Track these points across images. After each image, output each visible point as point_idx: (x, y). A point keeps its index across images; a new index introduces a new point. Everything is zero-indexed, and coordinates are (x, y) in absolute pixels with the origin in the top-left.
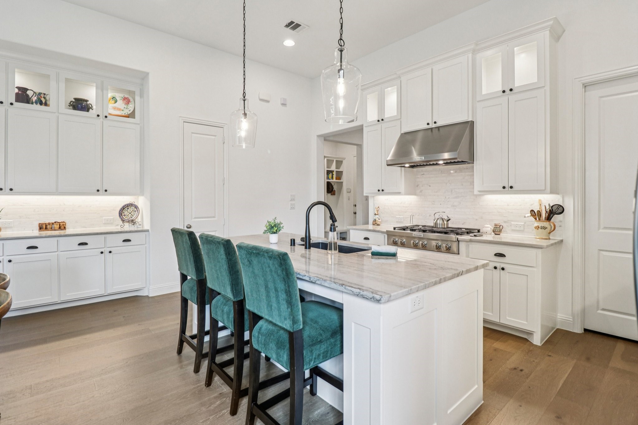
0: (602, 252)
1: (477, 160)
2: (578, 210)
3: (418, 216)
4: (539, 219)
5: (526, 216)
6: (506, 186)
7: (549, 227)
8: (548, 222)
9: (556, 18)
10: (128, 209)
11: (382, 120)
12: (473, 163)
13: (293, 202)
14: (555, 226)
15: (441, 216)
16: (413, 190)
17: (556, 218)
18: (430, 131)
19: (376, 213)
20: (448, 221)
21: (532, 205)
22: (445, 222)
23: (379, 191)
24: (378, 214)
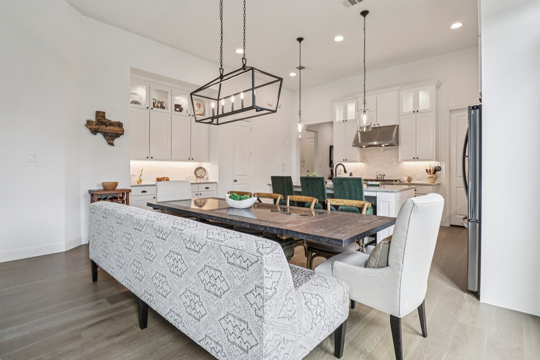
0: (458, 188)
1: (400, 145)
2: (447, 169)
3: (366, 174)
4: (430, 173)
5: (424, 172)
6: (415, 157)
7: (434, 177)
8: (434, 175)
9: (439, 80)
10: (199, 170)
11: (346, 121)
12: (398, 146)
13: (283, 167)
14: (437, 176)
15: (380, 173)
16: (363, 159)
17: (438, 173)
18: (375, 129)
19: (340, 173)
20: (384, 176)
21: (426, 167)
22: (382, 177)
23: (344, 160)
24: (340, 174)
